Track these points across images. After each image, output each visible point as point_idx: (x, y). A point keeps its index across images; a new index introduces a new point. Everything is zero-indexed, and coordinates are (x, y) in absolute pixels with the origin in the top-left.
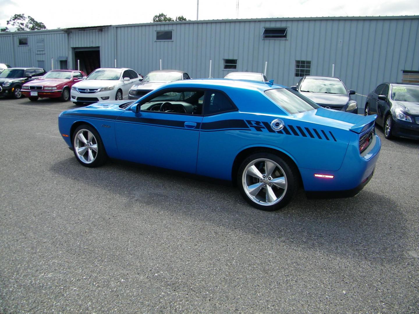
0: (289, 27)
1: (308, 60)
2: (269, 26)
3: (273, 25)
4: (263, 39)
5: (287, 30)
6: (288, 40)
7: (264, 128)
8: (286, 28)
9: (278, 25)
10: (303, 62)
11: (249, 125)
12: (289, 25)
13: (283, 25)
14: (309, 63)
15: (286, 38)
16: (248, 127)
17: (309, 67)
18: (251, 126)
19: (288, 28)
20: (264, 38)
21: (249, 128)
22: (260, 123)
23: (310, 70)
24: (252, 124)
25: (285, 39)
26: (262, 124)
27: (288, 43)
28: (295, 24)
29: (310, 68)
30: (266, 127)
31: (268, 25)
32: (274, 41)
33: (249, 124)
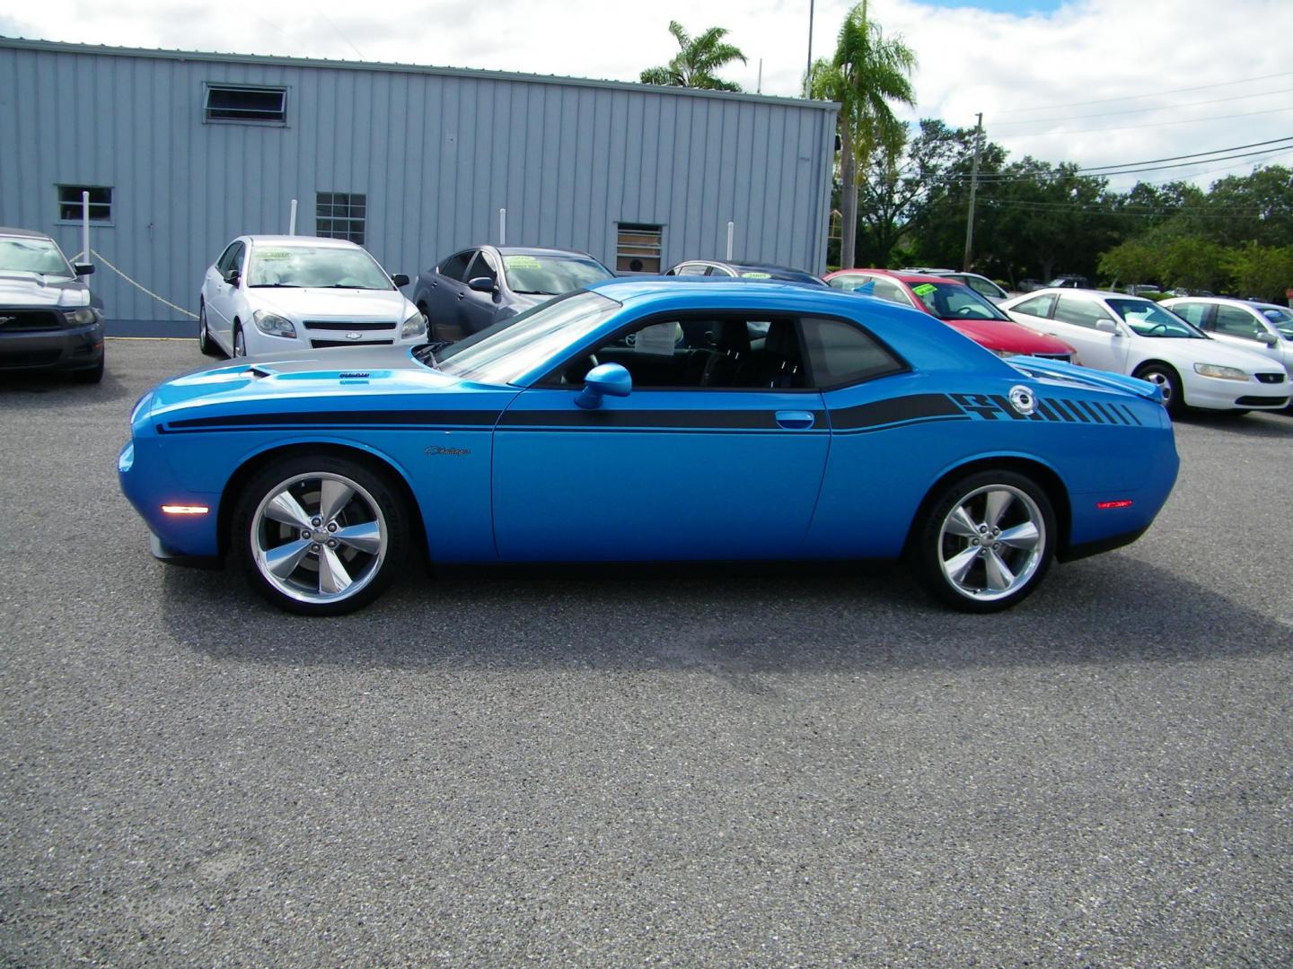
0: (291, 87)
1: (358, 191)
2: (223, 81)
3: (236, 79)
4: (204, 121)
5: (286, 98)
6: (289, 128)
7: (998, 410)
8: (282, 91)
9: (255, 79)
10: (343, 198)
11: (961, 407)
12: (291, 80)
13: (271, 80)
14: (361, 199)
15: (285, 121)
16: (962, 413)
17: (361, 213)
18: (968, 409)
19: (289, 88)
20: (208, 118)
21: (965, 414)
22: (986, 399)
23: (363, 222)
24: (967, 403)
25: (282, 124)
26: (990, 401)
27: (289, 137)
28: (310, 79)
29: (364, 217)
30: (1001, 406)
31: (220, 77)
32: (241, 128)
33: (961, 404)
